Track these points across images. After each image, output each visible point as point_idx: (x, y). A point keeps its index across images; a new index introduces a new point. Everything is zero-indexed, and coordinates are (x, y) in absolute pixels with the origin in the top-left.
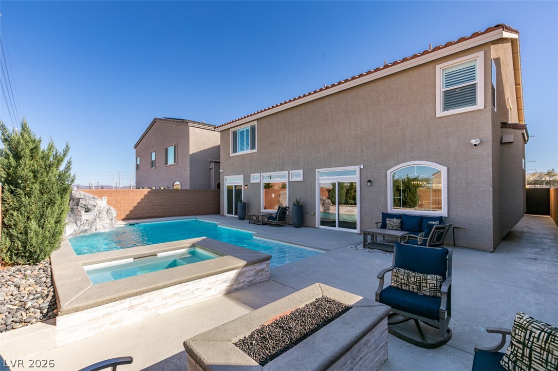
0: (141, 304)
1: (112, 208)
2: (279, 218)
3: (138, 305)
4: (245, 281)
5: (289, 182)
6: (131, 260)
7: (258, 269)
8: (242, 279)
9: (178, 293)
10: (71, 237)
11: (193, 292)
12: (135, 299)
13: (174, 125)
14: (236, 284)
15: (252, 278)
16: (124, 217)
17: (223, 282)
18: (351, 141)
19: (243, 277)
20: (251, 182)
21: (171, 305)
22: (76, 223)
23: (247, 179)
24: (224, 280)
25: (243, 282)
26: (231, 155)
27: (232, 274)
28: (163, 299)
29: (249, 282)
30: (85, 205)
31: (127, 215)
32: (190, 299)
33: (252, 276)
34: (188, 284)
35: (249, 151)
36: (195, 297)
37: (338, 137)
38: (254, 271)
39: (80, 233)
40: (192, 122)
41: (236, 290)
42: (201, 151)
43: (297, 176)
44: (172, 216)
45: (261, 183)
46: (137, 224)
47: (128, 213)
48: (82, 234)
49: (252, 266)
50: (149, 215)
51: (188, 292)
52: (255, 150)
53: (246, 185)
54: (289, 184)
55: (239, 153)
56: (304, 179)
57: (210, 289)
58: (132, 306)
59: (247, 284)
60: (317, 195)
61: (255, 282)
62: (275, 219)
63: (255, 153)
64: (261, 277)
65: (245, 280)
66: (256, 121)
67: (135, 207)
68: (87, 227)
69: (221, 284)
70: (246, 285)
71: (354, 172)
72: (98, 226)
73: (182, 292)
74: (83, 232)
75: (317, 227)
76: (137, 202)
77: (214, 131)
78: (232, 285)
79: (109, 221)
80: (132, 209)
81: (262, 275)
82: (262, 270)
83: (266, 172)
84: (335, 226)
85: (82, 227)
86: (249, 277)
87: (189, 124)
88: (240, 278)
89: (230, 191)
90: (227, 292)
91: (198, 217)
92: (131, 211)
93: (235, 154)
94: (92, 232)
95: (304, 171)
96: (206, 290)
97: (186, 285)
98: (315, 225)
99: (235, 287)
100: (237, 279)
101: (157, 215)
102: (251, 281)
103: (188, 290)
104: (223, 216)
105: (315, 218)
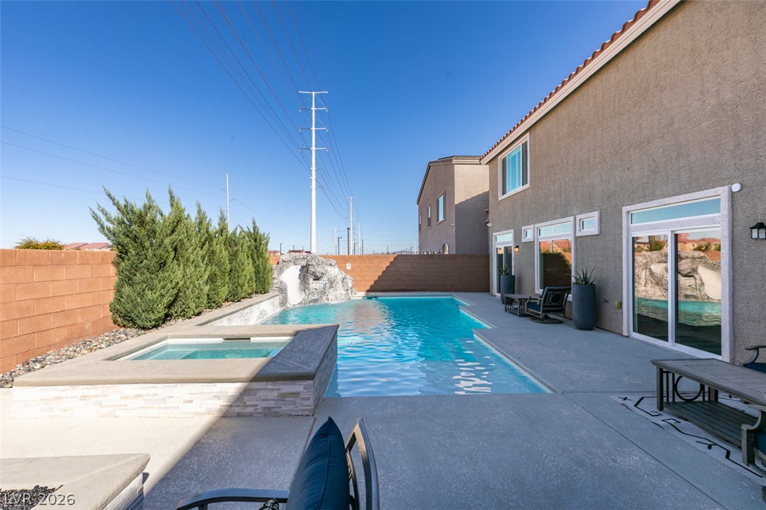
0: (95, 396)
1: (348, 277)
2: (544, 306)
3: (91, 397)
4: (257, 405)
5: (576, 238)
6: (220, 340)
7: (285, 391)
8: (250, 401)
9: (142, 396)
10: (300, 306)
11: (164, 399)
12: (88, 388)
13: (443, 167)
14: (238, 406)
15: (272, 404)
16: (368, 288)
17: (215, 397)
18: (705, 125)
19: (252, 397)
20: (523, 241)
21: (132, 409)
22: (304, 291)
23: (517, 236)
24: (216, 394)
25: (251, 405)
26: (500, 199)
27: (233, 389)
28: (121, 397)
29: (264, 408)
30: (313, 273)
31: (371, 286)
32: (160, 408)
33: (272, 400)
34: (156, 387)
35: (520, 188)
36: (167, 408)
37: (672, 124)
38: (276, 393)
39: (309, 303)
40: (457, 157)
41: (239, 415)
42: (472, 198)
43: (591, 224)
44: (425, 290)
45: (536, 243)
46: (375, 297)
47: (372, 283)
48: (311, 304)
49: (270, 383)
50: (396, 288)
51: (155, 397)
52: (527, 186)
53: (517, 247)
54: (576, 243)
55: (509, 193)
56: (601, 231)
57: (191, 402)
58: (84, 396)
59: (260, 410)
60: (624, 265)
61: (278, 412)
62: (537, 307)
63: (528, 189)
64: (292, 407)
65: (257, 403)
66: (528, 134)
67: (379, 277)
68: (316, 297)
69: (210, 398)
70: (259, 413)
71: (714, 205)
72: (330, 297)
73: (148, 395)
74: (312, 301)
75: (625, 333)
76: (382, 271)
77: (480, 164)
78: (231, 406)
79: (344, 292)
80: (376, 278)
81: (294, 404)
82: (296, 394)
83: (543, 222)
84: (665, 338)
85: (310, 296)
86: (266, 400)
87: (454, 161)
88: (245, 398)
89: (500, 257)
90: (221, 415)
91: (454, 294)
92: (376, 282)
93: (505, 196)
94: (322, 303)
95: (601, 214)
96: (185, 402)
97: (154, 387)
98: (622, 330)
99: (238, 410)
100: (240, 398)
101: (405, 288)
102: (269, 408)
103: (155, 395)
104: (492, 295)
105: (622, 314)
